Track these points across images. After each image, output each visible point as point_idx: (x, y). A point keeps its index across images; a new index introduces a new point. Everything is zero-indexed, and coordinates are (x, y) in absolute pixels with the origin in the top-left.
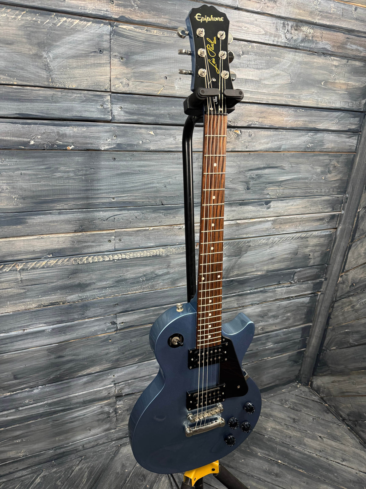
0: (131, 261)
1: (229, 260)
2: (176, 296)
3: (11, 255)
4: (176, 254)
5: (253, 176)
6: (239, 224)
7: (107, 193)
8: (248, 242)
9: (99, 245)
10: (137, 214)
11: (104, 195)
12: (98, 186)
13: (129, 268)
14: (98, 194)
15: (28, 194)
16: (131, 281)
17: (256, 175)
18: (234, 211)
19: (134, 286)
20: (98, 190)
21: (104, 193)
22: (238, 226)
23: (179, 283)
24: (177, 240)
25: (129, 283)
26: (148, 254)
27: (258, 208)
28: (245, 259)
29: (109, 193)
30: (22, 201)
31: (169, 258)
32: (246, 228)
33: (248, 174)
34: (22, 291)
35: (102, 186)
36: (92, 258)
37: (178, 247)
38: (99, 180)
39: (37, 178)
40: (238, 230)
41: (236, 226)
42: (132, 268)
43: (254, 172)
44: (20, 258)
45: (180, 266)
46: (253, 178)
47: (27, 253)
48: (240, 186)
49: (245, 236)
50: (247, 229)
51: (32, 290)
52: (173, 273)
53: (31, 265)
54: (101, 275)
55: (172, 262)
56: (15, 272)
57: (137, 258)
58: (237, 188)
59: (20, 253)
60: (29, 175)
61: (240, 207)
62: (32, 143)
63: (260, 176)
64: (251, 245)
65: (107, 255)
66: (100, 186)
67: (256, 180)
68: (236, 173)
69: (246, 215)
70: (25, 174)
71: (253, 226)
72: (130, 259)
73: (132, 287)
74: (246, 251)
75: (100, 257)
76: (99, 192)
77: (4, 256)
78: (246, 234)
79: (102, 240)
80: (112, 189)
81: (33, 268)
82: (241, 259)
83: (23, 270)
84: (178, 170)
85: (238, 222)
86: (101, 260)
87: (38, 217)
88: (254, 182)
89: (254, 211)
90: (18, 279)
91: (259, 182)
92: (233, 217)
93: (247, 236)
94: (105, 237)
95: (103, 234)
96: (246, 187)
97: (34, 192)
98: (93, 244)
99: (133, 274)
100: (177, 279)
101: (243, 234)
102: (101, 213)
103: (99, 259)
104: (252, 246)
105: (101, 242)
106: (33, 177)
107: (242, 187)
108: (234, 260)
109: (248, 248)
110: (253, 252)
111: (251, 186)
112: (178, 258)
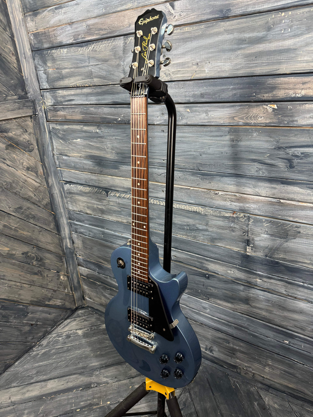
0: (177, 210)
1: (272, 239)
2: (216, 253)
3: (114, 186)
4: (213, 216)
5: (298, 154)
6: (282, 203)
7: (159, 156)
8: (297, 227)
9: (157, 193)
10: (180, 174)
11: (158, 157)
12: (154, 150)
13: (177, 216)
14: (154, 156)
15: (119, 151)
16: (178, 226)
17: (302, 153)
18: (275, 188)
19: (181, 231)
20: (154, 153)
21: (157, 155)
22: (281, 206)
23: (218, 243)
24: (214, 203)
25: (177, 227)
26: (190, 209)
27: (308, 191)
28: (293, 244)
29: (161, 155)
30: (116, 155)
31: (207, 217)
32: (292, 210)
33: (290, 151)
34: (120, 210)
35: (157, 150)
36: (153, 201)
37: (215, 210)
38: (155, 146)
39: (123, 142)
40: (280, 210)
41: (279, 205)
42: (179, 216)
43: (298, 149)
44: (117, 189)
45: (218, 228)
46: (297, 156)
47: (120, 187)
48: (280, 163)
49: (291, 219)
50: (294, 212)
51: (124, 211)
52: (211, 231)
53: (123, 195)
54: (159, 214)
55: (210, 222)
56: (115, 197)
57: (182, 209)
58: (276, 164)
59: (117, 187)
60: (119, 139)
61: (283, 185)
62: (119, 119)
63: (308, 155)
64: (302, 232)
65: (162, 201)
66: (155, 150)
67: (300, 159)
68: (275, 149)
69: (291, 196)
70: (117, 139)
71: (302, 210)
72: (177, 208)
73: (180, 231)
74: (295, 237)
75: (158, 201)
76: (155, 154)
77: (111, 186)
78: (293, 217)
79: (158, 189)
80: (163, 153)
81: (123, 198)
82: (288, 243)
83: (119, 197)
84: (211, 141)
85: (282, 201)
86: (158, 204)
87: (125, 166)
88: (299, 161)
89: (302, 194)
90: (117, 202)
91: (306, 162)
92: (274, 194)
93: (295, 220)
94: (160, 188)
95: (158, 185)
96: (289, 165)
97: (122, 150)
98: (153, 191)
99: (179, 221)
100: (216, 239)
101: (290, 216)
102: (157, 169)
103: (157, 202)
104: (303, 234)
105: (158, 191)
106: (121, 141)
107: (283, 164)
108: (278, 241)
109: (297, 234)
110: (304, 240)
111: (295, 164)
112: (215, 220)
